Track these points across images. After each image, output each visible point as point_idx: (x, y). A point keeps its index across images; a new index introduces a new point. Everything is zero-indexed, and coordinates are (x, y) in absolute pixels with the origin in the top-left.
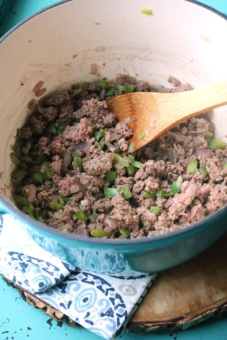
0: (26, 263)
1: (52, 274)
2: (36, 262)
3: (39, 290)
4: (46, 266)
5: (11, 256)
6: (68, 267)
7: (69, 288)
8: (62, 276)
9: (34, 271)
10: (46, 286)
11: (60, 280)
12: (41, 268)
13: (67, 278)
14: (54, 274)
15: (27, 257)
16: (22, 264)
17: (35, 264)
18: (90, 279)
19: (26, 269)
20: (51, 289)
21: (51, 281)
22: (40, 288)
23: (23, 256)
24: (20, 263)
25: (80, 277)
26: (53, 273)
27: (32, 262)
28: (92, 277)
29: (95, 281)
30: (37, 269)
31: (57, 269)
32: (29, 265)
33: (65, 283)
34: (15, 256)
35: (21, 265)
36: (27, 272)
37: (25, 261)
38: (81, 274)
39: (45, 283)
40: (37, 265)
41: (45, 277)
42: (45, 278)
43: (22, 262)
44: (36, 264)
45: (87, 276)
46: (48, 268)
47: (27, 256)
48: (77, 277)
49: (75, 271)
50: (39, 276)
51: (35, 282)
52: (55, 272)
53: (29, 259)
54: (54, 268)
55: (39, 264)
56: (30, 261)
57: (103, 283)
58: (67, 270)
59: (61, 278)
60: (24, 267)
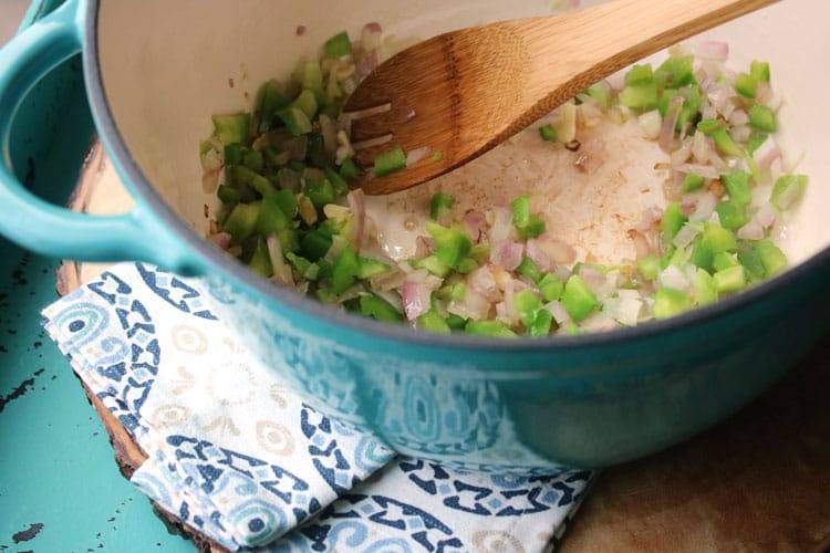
0: (218, 466)
1: (286, 498)
2: (244, 465)
3: (250, 540)
4: (272, 477)
5: (174, 448)
6: (334, 478)
7: (335, 538)
8: (314, 504)
9: (237, 490)
10: (270, 530)
11: (309, 515)
12: (257, 480)
13: (330, 511)
14: (293, 499)
15: (220, 452)
16: (204, 468)
17: (242, 471)
18: (394, 513)
19: (216, 484)
20: (284, 541)
21: (283, 516)
22: (253, 534)
23: (209, 448)
24: (199, 467)
25: (367, 509)
26: (290, 494)
27: (233, 464)
28: (400, 509)
29: (406, 519)
30: (245, 483)
31: (302, 485)
32: (225, 473)
33: (322, 524)
34: (186, 447)
35: (201, 472)
36: (217, 492)
37: (213, 461)
38: (369, 501)
39: (266, 520)
40: (248, 473)
41: (268, 505)
42: (268, 508)
43: (205, 464)
44: (245, 470)
45: (386, 506)
46: (277, 482)
47: (222, 450)
48: (357, 507)
49: (351, 490)
50: (250, 502)
51: (240, 517)
52: (295, 493)
53: (225, 458)
54: (293, 482)
55: (253, 470)
56: (228, 462)
57: (428, 526)
58: (330, 489)
59: (311, 510)
60: (210, 477)
